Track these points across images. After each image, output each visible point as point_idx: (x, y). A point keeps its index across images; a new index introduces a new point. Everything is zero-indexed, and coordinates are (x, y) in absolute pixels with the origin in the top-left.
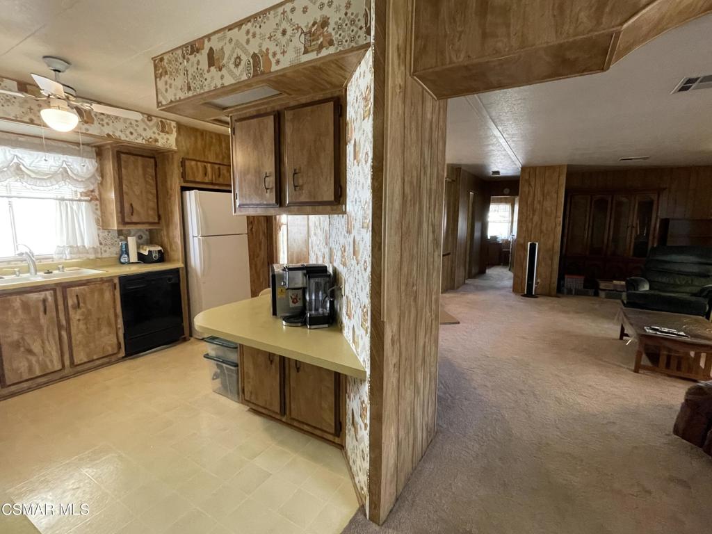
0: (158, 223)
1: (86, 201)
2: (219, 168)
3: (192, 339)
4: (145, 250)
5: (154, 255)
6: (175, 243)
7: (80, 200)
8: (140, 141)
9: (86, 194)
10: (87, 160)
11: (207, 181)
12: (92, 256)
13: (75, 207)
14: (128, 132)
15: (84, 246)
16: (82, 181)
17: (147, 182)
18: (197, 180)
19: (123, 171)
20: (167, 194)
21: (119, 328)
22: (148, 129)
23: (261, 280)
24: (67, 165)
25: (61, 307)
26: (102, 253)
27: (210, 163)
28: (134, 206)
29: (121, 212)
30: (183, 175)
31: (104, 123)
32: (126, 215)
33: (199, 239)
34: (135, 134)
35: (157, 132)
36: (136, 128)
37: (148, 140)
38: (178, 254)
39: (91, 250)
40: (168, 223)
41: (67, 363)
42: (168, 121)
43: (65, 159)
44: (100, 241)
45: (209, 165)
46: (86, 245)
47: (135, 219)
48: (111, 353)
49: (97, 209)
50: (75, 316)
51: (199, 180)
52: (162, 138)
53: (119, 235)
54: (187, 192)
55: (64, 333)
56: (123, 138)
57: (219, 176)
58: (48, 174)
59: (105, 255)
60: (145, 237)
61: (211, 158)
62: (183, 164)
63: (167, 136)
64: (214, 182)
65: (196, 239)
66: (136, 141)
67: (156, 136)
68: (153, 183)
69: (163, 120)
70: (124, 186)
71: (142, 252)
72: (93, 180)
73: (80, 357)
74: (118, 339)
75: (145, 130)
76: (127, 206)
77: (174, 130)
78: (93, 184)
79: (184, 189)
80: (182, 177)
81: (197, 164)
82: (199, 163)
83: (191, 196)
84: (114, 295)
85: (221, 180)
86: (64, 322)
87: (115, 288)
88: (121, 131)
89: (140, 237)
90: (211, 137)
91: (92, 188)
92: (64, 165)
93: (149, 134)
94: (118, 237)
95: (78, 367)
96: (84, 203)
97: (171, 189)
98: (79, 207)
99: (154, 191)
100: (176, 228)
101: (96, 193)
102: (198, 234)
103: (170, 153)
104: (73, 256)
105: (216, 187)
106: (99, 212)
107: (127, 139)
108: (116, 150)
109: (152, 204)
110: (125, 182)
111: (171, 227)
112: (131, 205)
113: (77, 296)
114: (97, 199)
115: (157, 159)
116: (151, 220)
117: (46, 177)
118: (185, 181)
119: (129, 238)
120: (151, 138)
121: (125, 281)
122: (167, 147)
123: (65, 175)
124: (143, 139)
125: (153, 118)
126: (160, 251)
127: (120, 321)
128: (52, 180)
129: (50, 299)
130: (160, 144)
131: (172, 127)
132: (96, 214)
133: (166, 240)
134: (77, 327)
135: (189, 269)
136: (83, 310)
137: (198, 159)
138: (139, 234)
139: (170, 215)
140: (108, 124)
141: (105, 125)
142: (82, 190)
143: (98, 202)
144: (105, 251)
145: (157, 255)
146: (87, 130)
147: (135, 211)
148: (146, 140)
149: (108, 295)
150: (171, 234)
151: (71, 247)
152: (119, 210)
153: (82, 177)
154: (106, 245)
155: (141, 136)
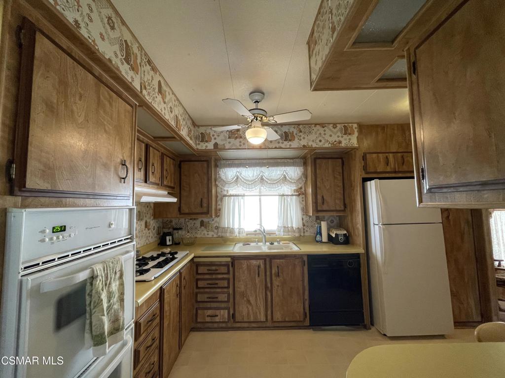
0: (344, 211)
1: (296, 195)
2: (402, 157)
3: (373, 329)
4: (333, 233)
5: (340, 238)
6: (358, 229)
7: (292, 195)
8: (327, 145)
9: (296, 191)
10: (298, 168)
11: (388, 169)
12: (297, 235)
13: (289, 199)
14: (318, 141)
15: (293, 227)
16: (294, 182)
17: (335, 178)
18: (378, 171)
19: (318, 171)
20: (352, 186)
21: (306, 300)
22: (333, 135)
23: (466, 280)
24: (286, 173)
25: (268, 273)
26: (304, 232)
27: (391, 153)
28: (325, 197)
29: (315, 203)
30: (365, 168)
31: (302, 138)
32: (318, 204)
33: (379, 227)
34: (323, 141)
35: (340, 135)
36: (323, 136)
37: (333, 144)
38: (360, 239)
39: (297, 231)
40: (353, 210)
41: (269, 317)
42: (350, 125)
43: (285, 169)
44: (303, 223)
45: (391, 155)
46: (294, 226)
47: (325, 207)
48: (299, 320)
49: (303, 201)
50: (276, 282)
51: (381, 170)
52: (346, 140)
53: (317, 219)
54: (369, 182)
55: (269, 294)
56: (314, 145)
57: (403, 164)
58: (276, 180)
59: (306, 234)
60: (335, 222)
61: (394, 149)
62: (364, 158)
63: (350, 137)
64: (397, 170)
65: (377, 227)
66: (324, 146)
67: (340, 139)
68: (340, 178)
69: (346, 125)
70: (318, 183)
71: (331, 234)
72: (301, 181)
73: (278, 316)
74: (304, 309)
75: (331, 136)
76: (319, 197)
77: (356, 130)
78: (300, 184)
79: (365, 180)
80: (364, 170)
81: (378, 156)
82: (381, 155)
83: (372, 186)
84: (303, 270)
85: (405, 168)
86: (269, 285)
87: (304, 265)
88: (313, 141)
89: (332, 221)
90: (393, 129)
91: (300, 186)
92: (285, 173)
93: (335, 138)
94: (316, 221)
95: (275, 323)
96: (295, 197)
97: (354, 182)
98: (291, 200)
99: (341, 184)
100: (358, 215)
101: (303, 190)
102: (379, 222)
103: (353, 151)
104: (286, 234)
105: (400, 175)
106: (304, 203)
107: (317, 146)
108: (313, 157)
109: (340, 196)
110: (318, 180)
111: (354, 214)
112: (323, 197)
113: (278, 267)
114: (303, 194)
115: (344, 159)
116: (338, 208)
117: (275, 182)
118: (367, 173)
119: (322, 222)
120: (335, 141)
121: (313, 259)
122: (349, 145)
123: (285, 179)
124: (329, 143)
125: (338, 125)
126: (345, 235)
127: (307, 293)
128: (278, 183)
129: (262, 266)
130: (343, 145)
131: (354, 128)
132: (302, 204)
133: (350, 225)
134: (277, 292)
135: (370, 255)
136: (281, 278)
137: (379, 151)
138: (330, 219)
139: (353, 203)
140: (304, 138)
141: (302, 139)
142: (295, 188)
143: (304, 196)
144: (307, 231)
145: (343, 238)
146: (290, 145)
147: (325, 202)
148: (331, 144)
149: (298, 270)
150: (354, 221)
151: (284, 227)
152: (314, 201)
153: (295, 180)
154: (308, 226)
155: (327, 141)
